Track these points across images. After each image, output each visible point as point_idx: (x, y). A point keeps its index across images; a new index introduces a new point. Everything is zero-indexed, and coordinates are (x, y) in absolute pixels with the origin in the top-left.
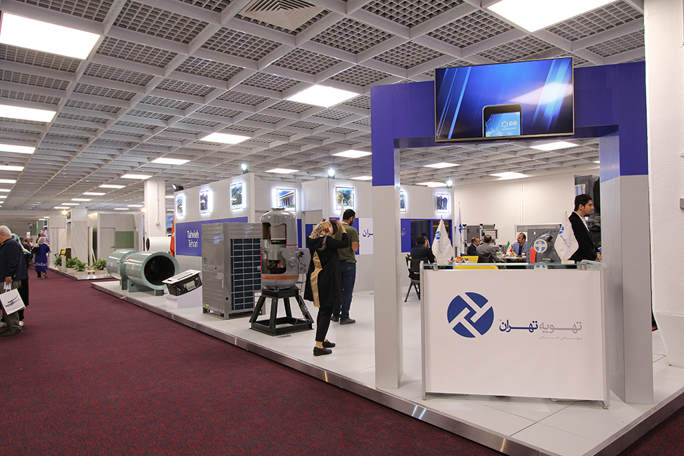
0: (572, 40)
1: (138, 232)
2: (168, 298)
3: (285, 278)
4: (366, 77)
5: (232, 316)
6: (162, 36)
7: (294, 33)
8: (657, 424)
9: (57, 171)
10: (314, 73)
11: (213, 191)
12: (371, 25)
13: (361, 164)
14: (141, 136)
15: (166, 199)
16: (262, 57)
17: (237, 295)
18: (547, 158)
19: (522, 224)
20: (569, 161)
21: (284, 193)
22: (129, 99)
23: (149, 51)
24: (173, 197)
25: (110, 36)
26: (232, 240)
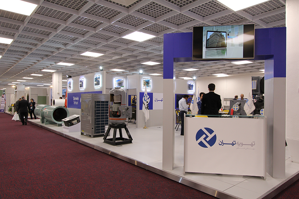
0: (253, 16)
1: (48, 97)
2: (64, 128)
3: (120, 119)
4: (159, 29)
5: (95, 136)
6: (66, 6)
7: (128, 7)
8: (286, 187)
9: (11, 67)
10: (136, 26)
11: (86, 78)
12: (163, 5)
13: (154, 68)
14: (52, 52)
15: (63, 82)
16: (112, 18)
17: (97, 127)
18: (238, 68)
19: (226, 98)
20: (248, 69)
21: (119, 80)
22: (48, 34)
23: (60, 13)
24: (67, 81)
25: (42, 6)
26: (95, 101)
